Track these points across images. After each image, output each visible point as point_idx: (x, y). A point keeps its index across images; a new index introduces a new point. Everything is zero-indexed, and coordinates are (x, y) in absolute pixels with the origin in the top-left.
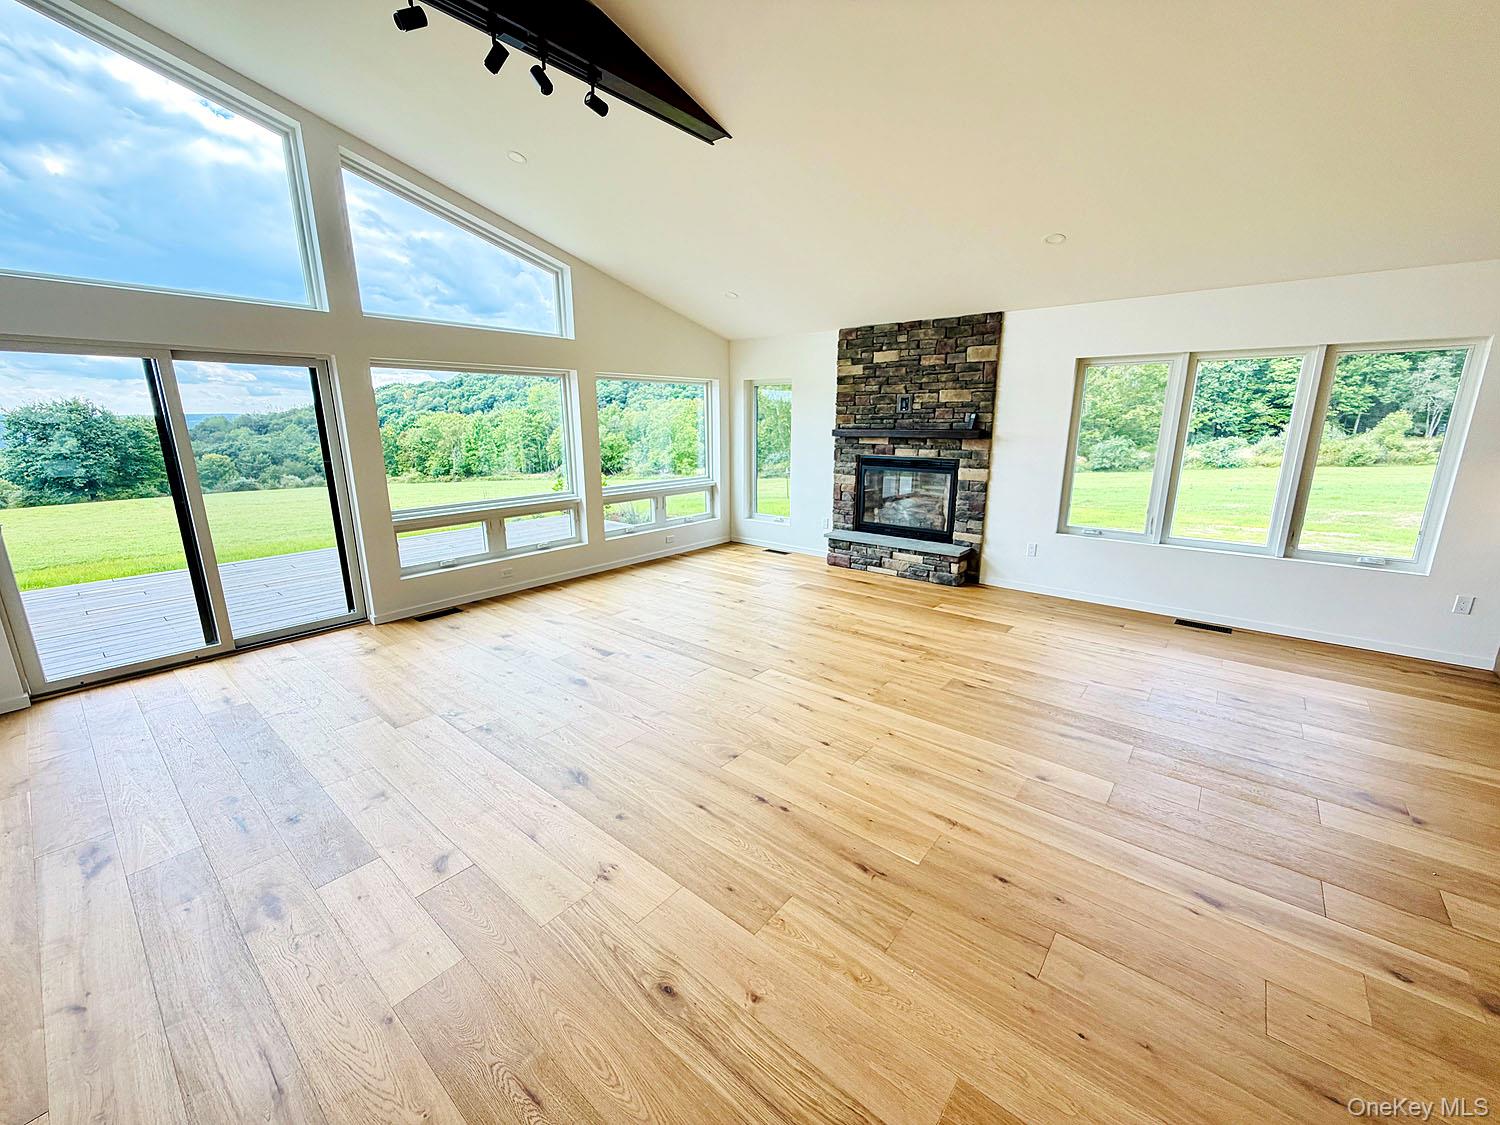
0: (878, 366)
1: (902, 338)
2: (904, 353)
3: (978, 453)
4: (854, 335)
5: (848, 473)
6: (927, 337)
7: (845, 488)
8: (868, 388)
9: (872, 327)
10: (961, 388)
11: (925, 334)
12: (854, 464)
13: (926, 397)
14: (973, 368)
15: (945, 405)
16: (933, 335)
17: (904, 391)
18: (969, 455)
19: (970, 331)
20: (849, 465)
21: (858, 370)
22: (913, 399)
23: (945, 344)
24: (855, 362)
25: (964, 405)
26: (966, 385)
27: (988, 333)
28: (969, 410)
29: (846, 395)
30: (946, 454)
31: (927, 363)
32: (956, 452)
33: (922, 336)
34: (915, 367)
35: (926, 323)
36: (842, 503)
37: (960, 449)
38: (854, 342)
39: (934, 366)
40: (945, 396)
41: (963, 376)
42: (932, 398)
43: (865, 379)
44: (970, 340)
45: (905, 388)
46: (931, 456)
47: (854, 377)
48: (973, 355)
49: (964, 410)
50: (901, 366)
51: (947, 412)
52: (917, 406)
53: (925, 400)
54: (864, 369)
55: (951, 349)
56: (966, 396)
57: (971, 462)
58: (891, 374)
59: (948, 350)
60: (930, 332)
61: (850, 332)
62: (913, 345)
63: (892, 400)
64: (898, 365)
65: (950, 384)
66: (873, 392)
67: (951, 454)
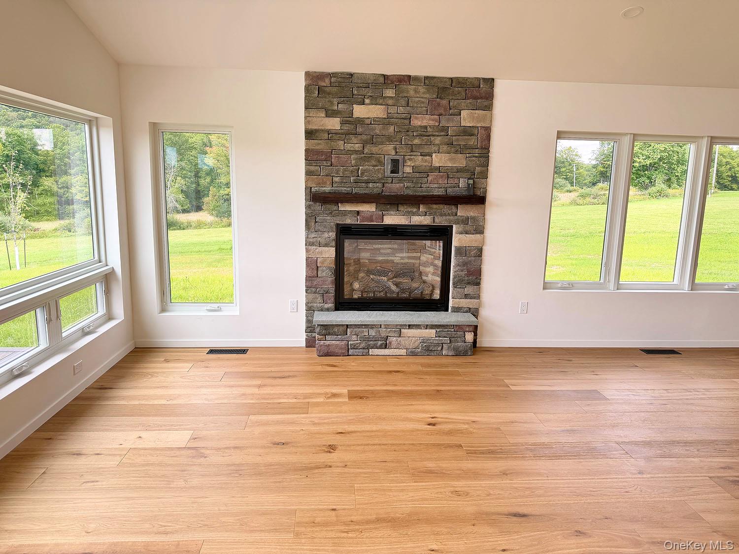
0: (360, 121)
1: (390, 93)
2: (393, 110)
3: (474, 219)
4: (327, 81)
5: (326, 245)
6: (419, 95)
7: (322, 263)
8: (349, 146)
9: (351, 75)
10: (456, 152)
11: (416, 91)
12: (333, 235)
13: (419, 161)
14: (467, 132)
15: (438, 169)
16: (424, 93)
17: (393, 153)
18: (465, 221)
19: (464, 94)
20: (326, 235)
21: (334, 124)
22: (404, 161)
23: (439, 104)
24: (330, 114)
25: (459, 170)
26: (460, 150)
27: (481, 98)
28: (465, 175)
29: (318, 152)
30: (440, 221)
31: (419, 123)
32: (452, 217)
33: (412, 93)
34: (404, 126)
35: (416, 79)
36: (318, 279)
37: (456, 215)
38: (327, 89)
39: (426, 127)
40: (438, 160)
41: (457, 140)
42: (426, 161)
43: (345, 135)
44: (463, 103)
45: (395, 149)
46: (425, 223)
47: (329, 132)
48: (467, 118)
49: (458, 175)
50: (389, 124)
51: (442, 177)
52: (408, 170)
53: (417, 163)
54: (342, 123)
55: (445, 110)
56: (461, 161)
57: (468, 228)
58: (378, 132)
59: (442, 111)
60: (422, 89)
61: (320, 76)
62: (403, 102)
63: (379, 161)
64: (386, 122)
65: (445, 148)
66: (356, 152)
67: (446, 220)
